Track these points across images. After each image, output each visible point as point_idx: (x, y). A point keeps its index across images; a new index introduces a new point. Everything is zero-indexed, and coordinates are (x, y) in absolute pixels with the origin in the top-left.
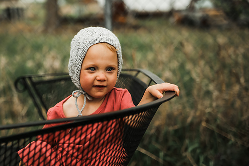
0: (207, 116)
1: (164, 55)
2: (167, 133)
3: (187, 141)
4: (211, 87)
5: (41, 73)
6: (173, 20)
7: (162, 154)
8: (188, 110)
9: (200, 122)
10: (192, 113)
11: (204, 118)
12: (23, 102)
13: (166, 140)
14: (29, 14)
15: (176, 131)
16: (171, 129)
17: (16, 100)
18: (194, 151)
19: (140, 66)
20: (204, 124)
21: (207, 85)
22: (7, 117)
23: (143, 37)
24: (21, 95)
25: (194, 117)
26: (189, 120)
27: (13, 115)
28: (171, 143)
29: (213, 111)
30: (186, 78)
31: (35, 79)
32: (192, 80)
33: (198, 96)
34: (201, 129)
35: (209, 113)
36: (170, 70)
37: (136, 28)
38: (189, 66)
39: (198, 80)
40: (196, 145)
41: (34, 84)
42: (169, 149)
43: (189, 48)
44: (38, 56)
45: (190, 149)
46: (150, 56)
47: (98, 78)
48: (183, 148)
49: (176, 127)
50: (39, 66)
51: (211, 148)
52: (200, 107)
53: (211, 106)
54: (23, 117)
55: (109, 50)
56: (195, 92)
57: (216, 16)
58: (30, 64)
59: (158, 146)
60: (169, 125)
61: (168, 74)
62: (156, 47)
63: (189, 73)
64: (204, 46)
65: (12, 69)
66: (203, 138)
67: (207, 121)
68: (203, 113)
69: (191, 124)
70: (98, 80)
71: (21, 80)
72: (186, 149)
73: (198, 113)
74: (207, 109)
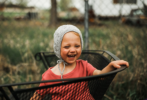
0: (141, 77)
2: (118, 86)
3: (129, 90)
4: (143, 61)
5: (48, 50)
6: (121, 21)
7: (115, 97)
8: (130, 73)
9: (137, 80)
10: (132, 75)
11: (139, 78)
12: (38, 65)
13: (117, 89)
14: (41, 15)
15: (123, 85)
16: (120, 83)
17: (34, 64)
18: (133, 96)
19: (103, 48)
20: (139, 81)
21: (141, 59)
22: (29, 74)
23: (104, 31)
24: (38, 62)
25: (133, 77)
26: (131, 79)
27: (32, 72)
28: (120, 91)
29: (144, 74)
30: (129, 56)
31: (46, 54)
32: (132, 56)
33: (136, 65)
34: (137, 84)
35: (142, 75)
36: (120, 50)
37: (100, 25)
38: (130, 48)
39: (136, 57)
40: (134, 93)
41: (46, 57)
42: (119, 94)
43: (131, 38)
44: (46, 40)
45: (131, 95)
46: (108, 42)
47: (71, 51)
48: (127, 95)
49: (123, 82)
50: (47, 46)
51: (143, 95)
52: (137, 71)
53: (143, 71)
54: (38, 74)
55: (75, 35)
56: (135, 63)
58: (42, 45)
59: (112, 92)
60: (119, 81)
61: (119, 53)
62: (111, 36)
63: (131, 52)
65: (33, 47)
66: (138, 89)
67: (141, 80)
68: (139, 75)
69: (132, 81)
70: (71, 52)
71: (38, 54)
72: (129, 95)
73: (136, 75)
74: (141, 73)
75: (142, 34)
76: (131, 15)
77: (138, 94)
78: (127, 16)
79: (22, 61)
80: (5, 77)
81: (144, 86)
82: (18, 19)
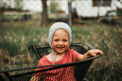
0: (114, 64)
1: (95, 37)
2: (96, 71)
3: (105, 75)
4: (116, 51)
5: (40, 44)
6: (99, 21)
8: (106, 61)
9: (111, 66)
10: (107, 63)
11: (113, 65)
12: (32, 56)
13: (96, 75)
14: (35, 17)
15: (100, 71)
16: (98, 69)
17: (29, 56)
18: (108, 79)
19: (84, 41)
20: (113, 68)
21: (114, 50)
22: (25, 64)
23: (85, 28)
24: (31, 53)
25: (108, 64)
26: (106, 66)
27: (27, 62)
28: (98, 76)
29: (117, 62)
30: (105, 47)
31: (37, 47)
32: (107, 48)
33: (110, 55)
34: (111, 70)
35: (115, 63)
36: (98, 43)
37: (82, 24)
38: (106, 42)
39: (110, 48)
40: (109, 77)
41: (37, 49)
42: (97, 78)
43: (106, 33)
44: (38, 36)
45: (106, 79)
46: (89, 37)
48: (103, 78)
49: (100, 69)
50: (39, 41)
51: (116, 78)
52: (111, 60)
53: (116, 60)
54: (32, 63)
55: (64, 32)
56: (109, 53)
57: (118, 19)
58: (35, 40)
59: (92, 77)
60: (97, 68)
61: (96, 45)
62: (91, 33)
63: (106, 45)
64: (113, 33)
65: (27, 42)
66: (112, 74)
67: (114, 66)
68: (112, 63)
69: (107, 67)
71: (31, 47)
72: (105, 79)
73: (110, 63)
74: (114, 61)
75: (115, 30)
76: (107, 15)
77: (112, 77)
78: (104, 17)
79: (18, 54)
80: (4, 66)
81: (116, 71)
82: (16, 20)
